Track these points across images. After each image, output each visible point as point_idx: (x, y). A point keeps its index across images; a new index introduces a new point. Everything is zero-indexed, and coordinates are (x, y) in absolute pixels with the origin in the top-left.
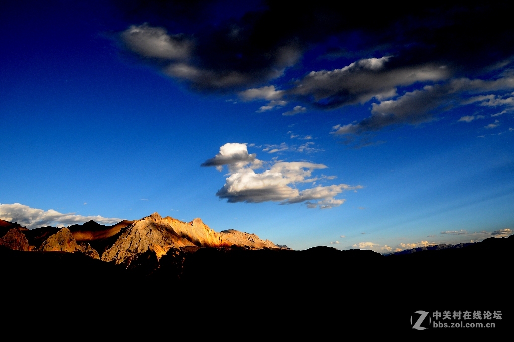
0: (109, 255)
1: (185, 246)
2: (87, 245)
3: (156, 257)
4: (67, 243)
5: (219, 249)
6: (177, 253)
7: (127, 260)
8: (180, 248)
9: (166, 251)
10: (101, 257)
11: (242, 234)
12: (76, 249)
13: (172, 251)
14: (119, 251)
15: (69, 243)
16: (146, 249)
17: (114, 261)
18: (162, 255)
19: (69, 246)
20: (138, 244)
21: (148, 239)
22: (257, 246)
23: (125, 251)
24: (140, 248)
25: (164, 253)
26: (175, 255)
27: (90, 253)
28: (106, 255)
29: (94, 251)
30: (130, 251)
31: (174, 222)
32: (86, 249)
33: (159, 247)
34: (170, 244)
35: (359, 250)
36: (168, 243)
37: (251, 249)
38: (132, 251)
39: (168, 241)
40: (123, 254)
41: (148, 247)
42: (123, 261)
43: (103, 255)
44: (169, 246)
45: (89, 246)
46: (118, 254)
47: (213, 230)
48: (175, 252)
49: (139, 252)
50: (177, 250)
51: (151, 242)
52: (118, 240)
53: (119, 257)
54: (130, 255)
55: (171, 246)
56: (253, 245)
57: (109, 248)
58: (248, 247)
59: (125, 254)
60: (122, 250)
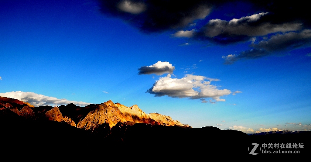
0: (82, 124)
1: (127, 121)
2: (69, 118)
3: (109, 127)
5: (147, 124)
7: (92, 128)
8: (124, 122)
9: (116, 124)
10: (76, 125)
11: (162, 116)
12: (62, 120)
13: (119, 124)
14: (88, 122)
15: (58, 116)
16: (103, 122)
17: (84, 128)
19: (58, 118)
20: (99, 119)
21: (105, 116)
22: (170, 124)
23: (91, 123)
24: (100, 121)
25: (114, 125)
26: (121, 126)
27: (70, 122)
28: (79, 125)
29: (73, 122)
30: (93, 122)
31: (121, 107)
32: (68, 120)
33: (111, 121)
36: (117, 119)
37: (167, 125)
38: (95, 123)
41: (105, 121)
42: (89, 128)
43: (78, 123)
44: (117, 121)
45: (70, 118)
46: (86, 124)
47: (144, 112)
48: (121, 124)
49: (99, 124)
50: (122, 123)
51: (107, 118)
52: (87, 116)
53: (87, 126)
54: (94, 125)
55: (119, 121)
56: (168, 123)
57: (81, 120)
58: (165, 124)
59: (91, 124)
60: (89, 122)
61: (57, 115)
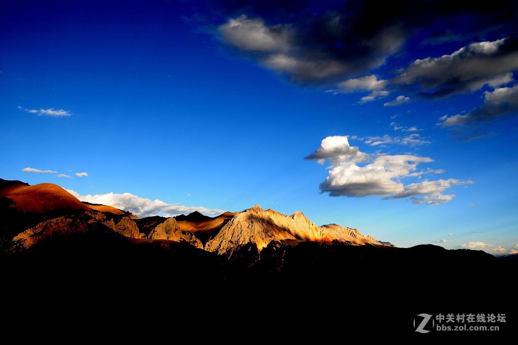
0: (212, 245)
1: (285, 239)
2: (192, 235)
3: (257, 249)
4: (173, 233)
5: (320, 244)
6: (278, 246)
7: (229, 251)
8: (281, 241)
9: (268, 244)
10: (204, 247)
11: (343, 229)
12: (181, 238)
13: (272, 244)
14: (222, 242)
15: (175, 232)
16: (247, 241)
17: (217, 251)
18: (263, 248)
19: (175, 235)
20: (240, 236)
21: (249, 231)
22: (359, 242)
23: (227, 242)
24: (241, 239)
25: (265, 246)
26: (276, 247)
27: (194, 242)
28: (209, 246)
29: (198, 241)
30: (232, 242)
31: (275, 215)
32: (191, 239)
33: (260, 240)
34: (271, 237)
35: (469, 250)
36: (269, 236)
37: (353, 244)
38: (234, 242)
39: (269, 234)
40: (225, 245)
41: (250, 239)
42: (225, 251)
43: (207, 245)
44: (270, 238)
45: (194, 236)
46: (220, 245)
47: (314, 224)
48: (276, 244)
49: (240, 244)
50: (278, 242)
51: (253, 234)
52: (221, 231)
53: (221, 248)
54: (232, 246)
55: (272, 239)
56: (355, 240)
57: (212, 239)
58: (350, 242)
59: (227, 245)
60: (224, 241)
61: (173, 231)
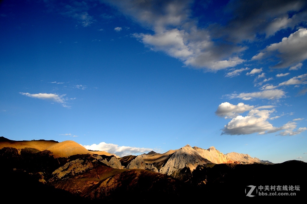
0: (164, 170)
1: (206, 163)
2: (151, 165)
3: (190, 170)
4: (141, 164)
6: (202, 168)
7: (173, 173)
8: (204, 165)
9: (196, 167)
10: (159, 171)
12: (145, 167)
13: (199, 167)
14: (169, 168)
15: (142, 164)
16: (184, 166)
17: (167, 174)
18: (194, 169)
19: (142, 166)
20: (179, 163)
21: (185, 160)
22: (250, 162)
23: (172, 168)
24: (180, 166)
27: (153, 169)
28: (162, 171)
29: (155, 168)
30: (175, 168)
31: (199, 150)
32: (151, 167)
33: (191, 165)
36: (196, 162)
37: (246, 164)
40: (171, 170)
42: (171, 173)
43: (160, 170)
44: (197, 164)
45: (153, 165)
46: (168, 170)
47: (222, 153)
49: (180, 168)
50: (202, 166)
51: (187, 162)
52: (168, 161)
54: (175, 170)
55: (199, 164)
56: (247, 161)
57: (163, 166)
58: (245, 162)
